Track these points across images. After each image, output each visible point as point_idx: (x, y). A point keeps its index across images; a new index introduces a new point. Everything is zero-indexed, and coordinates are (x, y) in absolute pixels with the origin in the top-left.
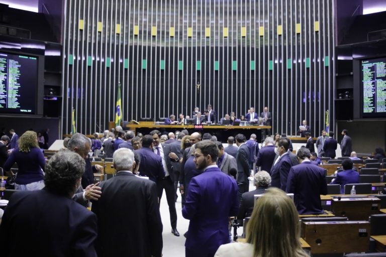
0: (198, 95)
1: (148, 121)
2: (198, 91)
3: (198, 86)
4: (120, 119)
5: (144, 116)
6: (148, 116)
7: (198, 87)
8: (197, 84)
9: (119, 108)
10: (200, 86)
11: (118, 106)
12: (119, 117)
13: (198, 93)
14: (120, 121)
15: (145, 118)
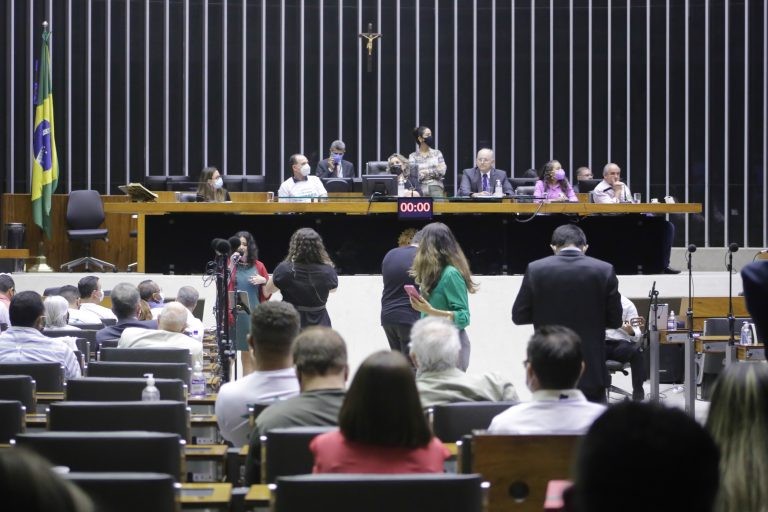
0: (369, 79)
2: (369, 60)
3: (370, 40)
4: (49, 181)
5: (157, 168)
6: (176, 168)
7: (370, 46)
8: (363, 32)
9: (46, 132)
10: (375, 42)
11: (44, 127)
12: (49, 172)
13: (369, 70)
14: (50, 188)
15: (161, 178)
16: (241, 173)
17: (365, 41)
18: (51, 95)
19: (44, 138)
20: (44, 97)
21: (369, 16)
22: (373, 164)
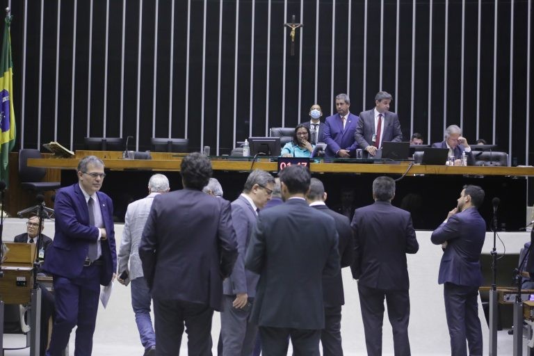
0: (293, 60)
1: (110, 147)
2: (293, 45)
3: (293, 29)
4: (7, 140)
5: (97, 131)
6: (113, 132)
7: (293, 34)
8: (288, 22)
9: (5, 99)
10: (297, 31)
11: (4, 96)
12: (7, 133)
13: (293, 54)
14: (7, 146)
15: (99, 139)
16: (168, 137)
17: (289, 30)
18: (11, 69)
19: (4, 104)
20: (5, 71)
21: (294, 9)
22: (276, 130)
